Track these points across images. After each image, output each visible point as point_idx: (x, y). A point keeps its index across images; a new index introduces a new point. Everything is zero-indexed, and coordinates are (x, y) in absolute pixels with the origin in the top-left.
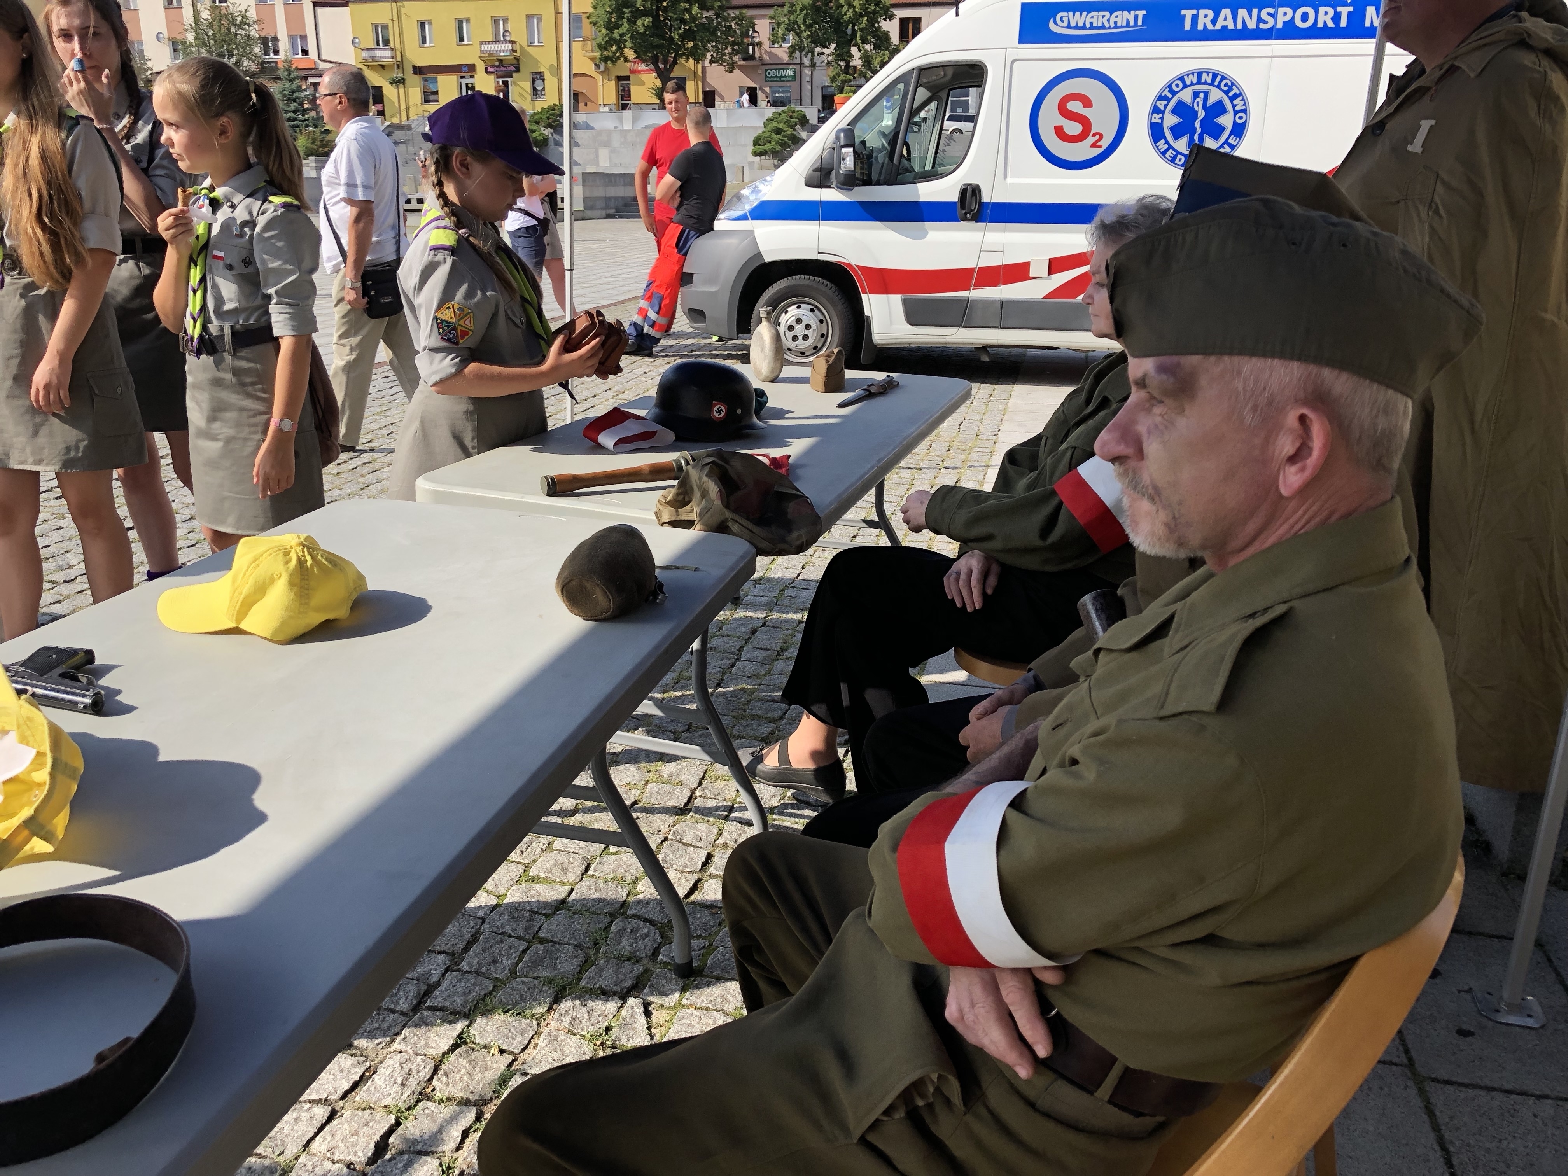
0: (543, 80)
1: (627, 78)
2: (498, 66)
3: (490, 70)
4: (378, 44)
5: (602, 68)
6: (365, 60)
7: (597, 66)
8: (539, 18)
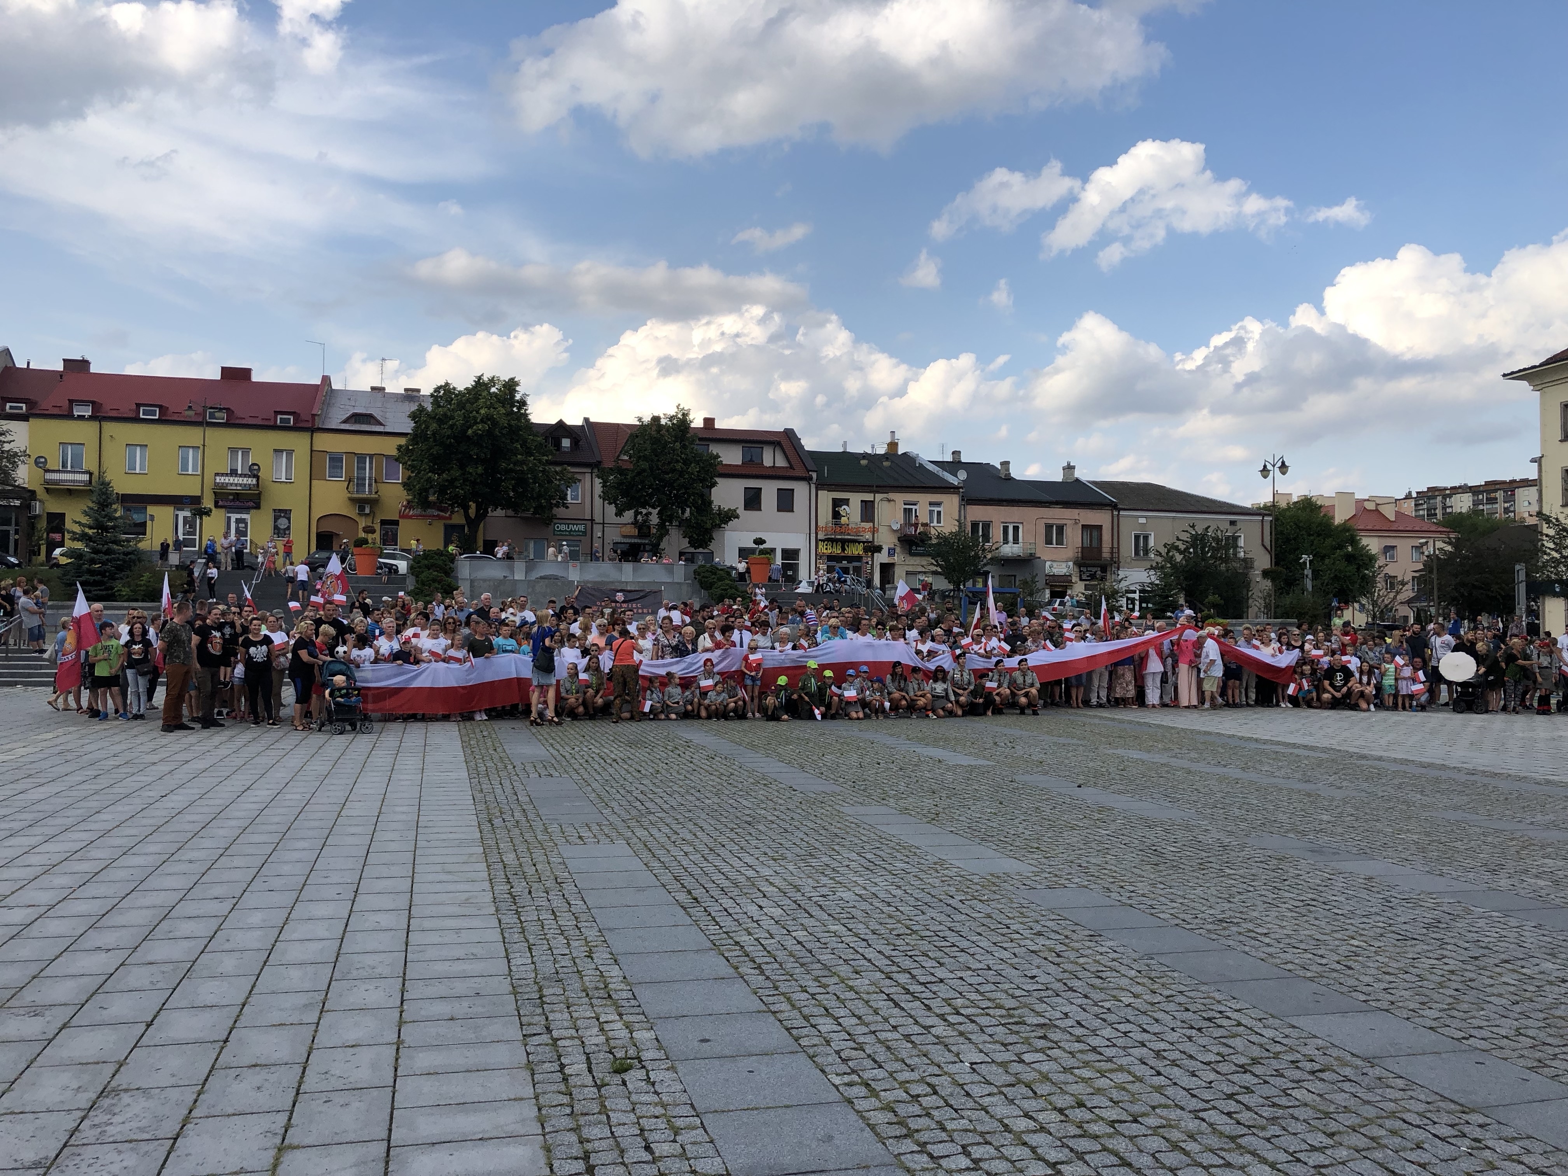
0: (289, 519)
1: (396, 523)
2: (233, 500)
3: (220, 503)
4: (64, 465)
5: (367, 511)
6: (47, 482)
7: (361, 509)
8: (290, 453)
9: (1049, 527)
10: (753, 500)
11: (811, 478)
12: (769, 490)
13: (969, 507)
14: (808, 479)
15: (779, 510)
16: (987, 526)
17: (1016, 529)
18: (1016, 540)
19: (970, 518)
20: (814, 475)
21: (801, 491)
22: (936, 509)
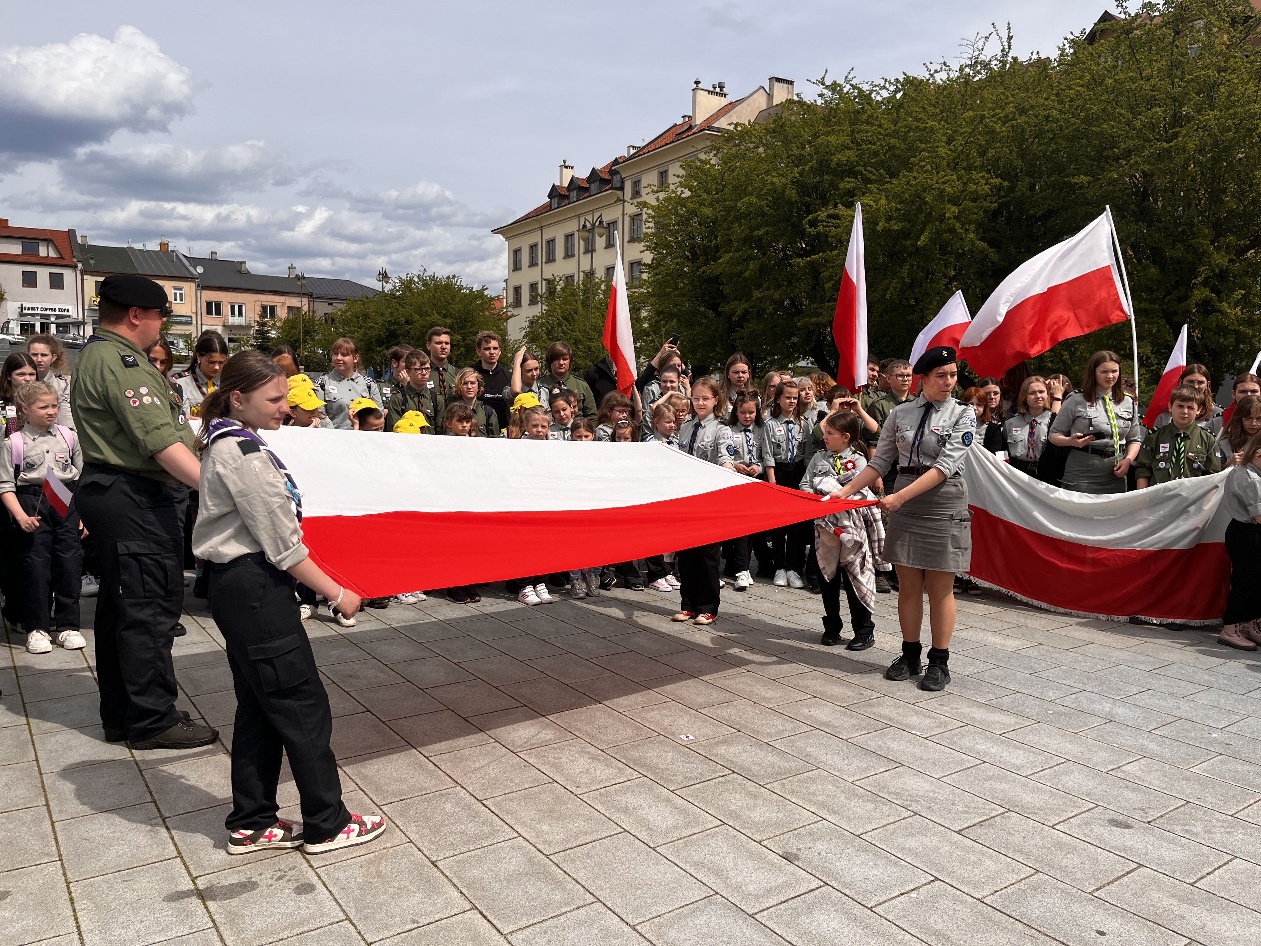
9: (264, 308)
10: (29, 280)
11: (77, 267)
12: (43, 274)
13: (204, 292)
14: (75, 267)
15: (52, 287)
16: (218, 305)
17: (240, 308)
18: (240, 314)
19: (204, 299)
20: (80, 265)
21: (69, 275)
22: (178, 292)
